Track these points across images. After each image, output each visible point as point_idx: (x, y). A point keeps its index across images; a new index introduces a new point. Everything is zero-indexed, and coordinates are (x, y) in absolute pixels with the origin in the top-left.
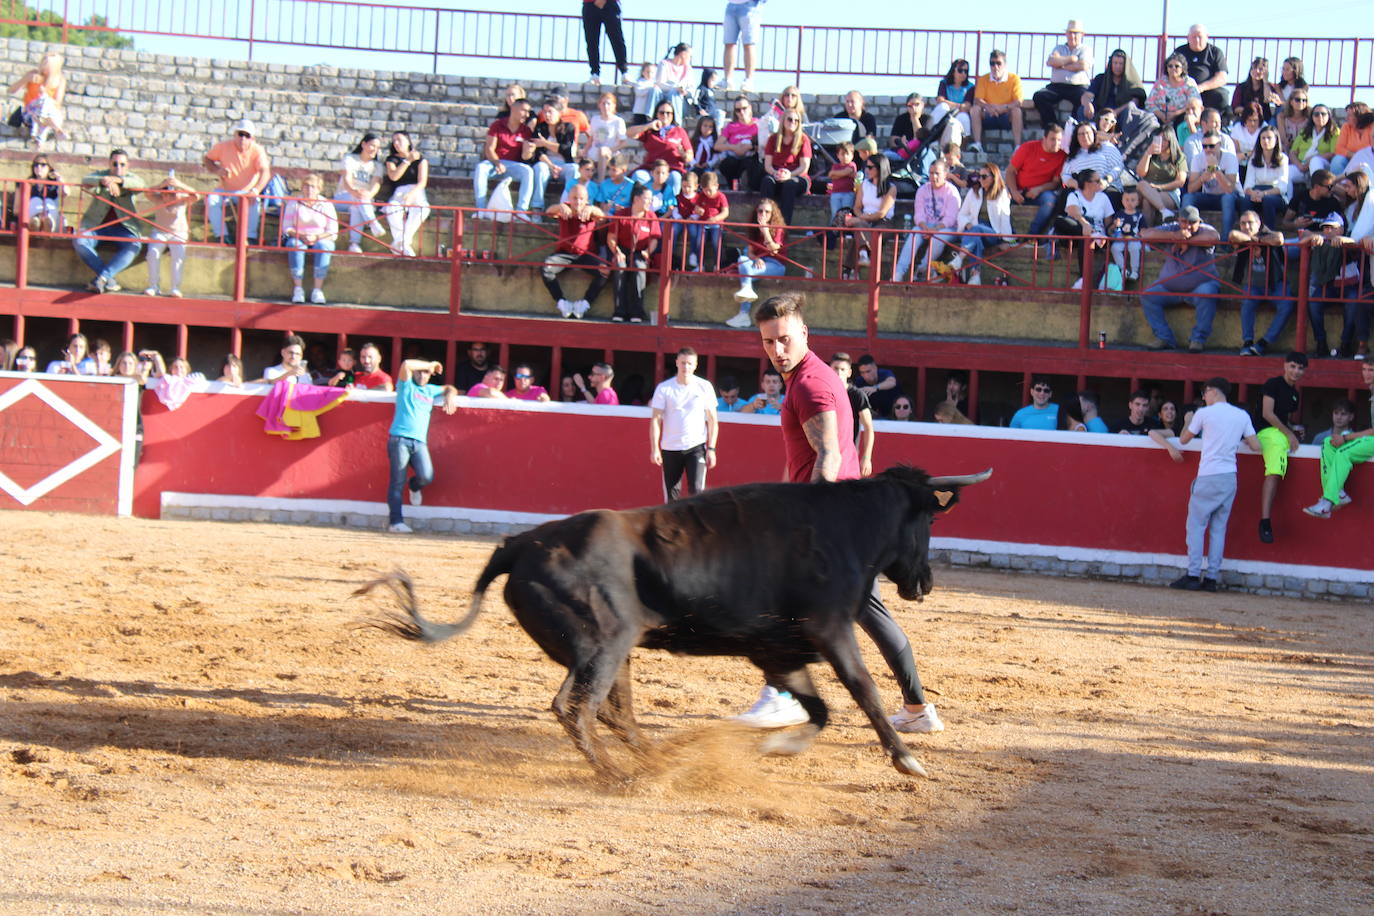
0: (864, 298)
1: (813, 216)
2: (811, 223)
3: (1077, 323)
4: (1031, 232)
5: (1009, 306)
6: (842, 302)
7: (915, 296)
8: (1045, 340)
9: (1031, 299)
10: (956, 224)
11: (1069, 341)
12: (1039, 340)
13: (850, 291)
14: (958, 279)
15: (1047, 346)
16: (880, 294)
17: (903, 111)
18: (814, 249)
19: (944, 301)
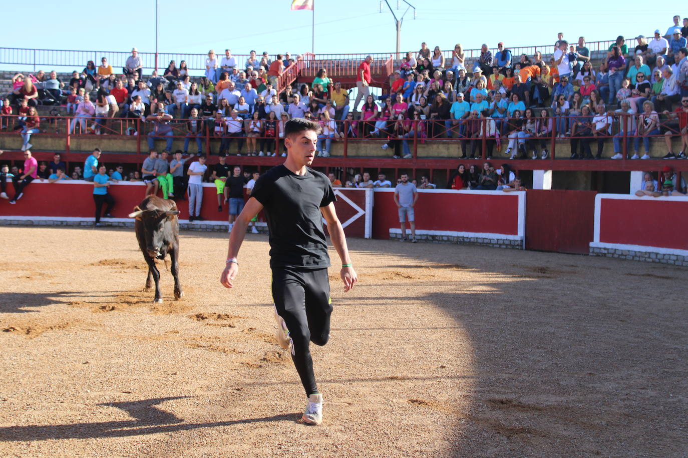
0: (64, 140)
1: (45, 113)
2: (44, 115)
3: (136, 146)
4: (120, 117)
5: (113, 141)
6: (57, 141)
7: (82, 139)
8: (126, 152)
9: (121, 139)
10: (95, 114)
11: (133, 152)
12: (124, 152)
13: (59, 137)
14: (93, 133)
15: (127, 154)
16: (71, 138)
17: (72, 77)
18: (46, 124)
19: (92, 140)
